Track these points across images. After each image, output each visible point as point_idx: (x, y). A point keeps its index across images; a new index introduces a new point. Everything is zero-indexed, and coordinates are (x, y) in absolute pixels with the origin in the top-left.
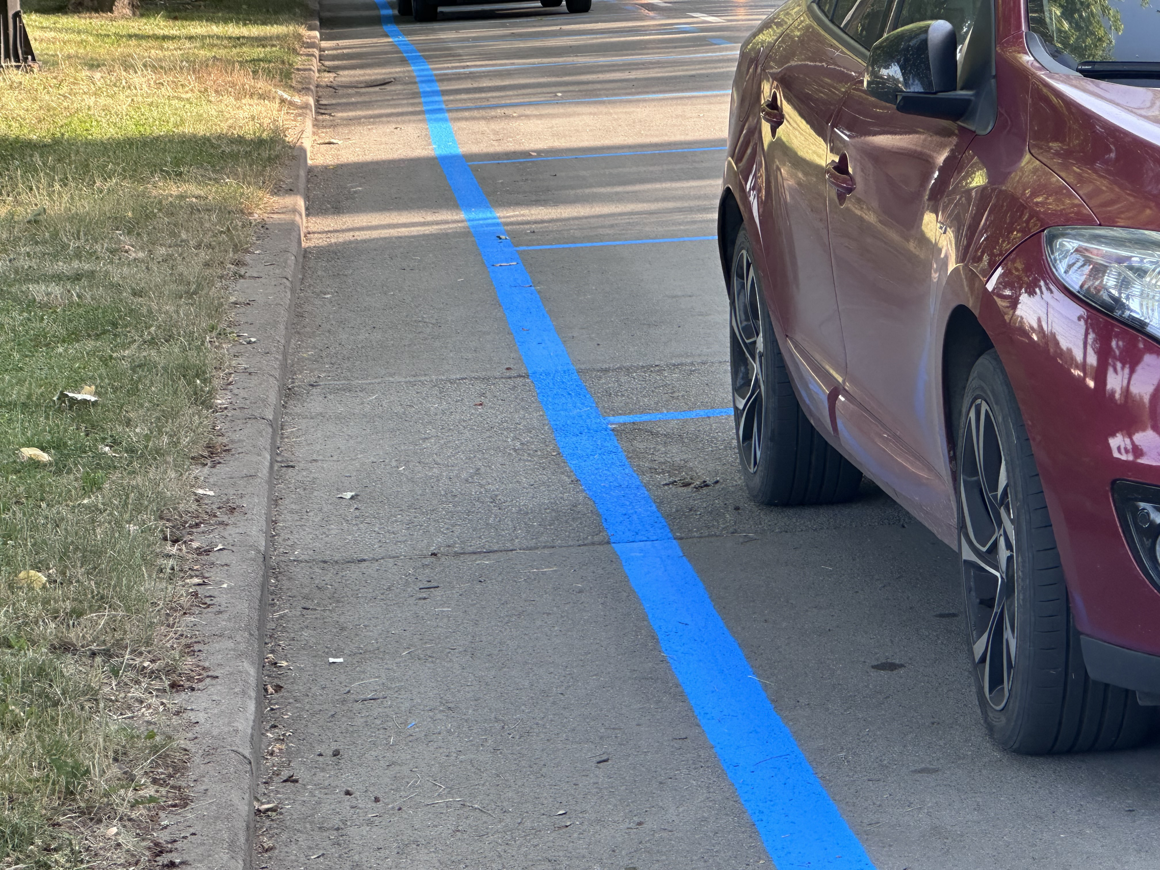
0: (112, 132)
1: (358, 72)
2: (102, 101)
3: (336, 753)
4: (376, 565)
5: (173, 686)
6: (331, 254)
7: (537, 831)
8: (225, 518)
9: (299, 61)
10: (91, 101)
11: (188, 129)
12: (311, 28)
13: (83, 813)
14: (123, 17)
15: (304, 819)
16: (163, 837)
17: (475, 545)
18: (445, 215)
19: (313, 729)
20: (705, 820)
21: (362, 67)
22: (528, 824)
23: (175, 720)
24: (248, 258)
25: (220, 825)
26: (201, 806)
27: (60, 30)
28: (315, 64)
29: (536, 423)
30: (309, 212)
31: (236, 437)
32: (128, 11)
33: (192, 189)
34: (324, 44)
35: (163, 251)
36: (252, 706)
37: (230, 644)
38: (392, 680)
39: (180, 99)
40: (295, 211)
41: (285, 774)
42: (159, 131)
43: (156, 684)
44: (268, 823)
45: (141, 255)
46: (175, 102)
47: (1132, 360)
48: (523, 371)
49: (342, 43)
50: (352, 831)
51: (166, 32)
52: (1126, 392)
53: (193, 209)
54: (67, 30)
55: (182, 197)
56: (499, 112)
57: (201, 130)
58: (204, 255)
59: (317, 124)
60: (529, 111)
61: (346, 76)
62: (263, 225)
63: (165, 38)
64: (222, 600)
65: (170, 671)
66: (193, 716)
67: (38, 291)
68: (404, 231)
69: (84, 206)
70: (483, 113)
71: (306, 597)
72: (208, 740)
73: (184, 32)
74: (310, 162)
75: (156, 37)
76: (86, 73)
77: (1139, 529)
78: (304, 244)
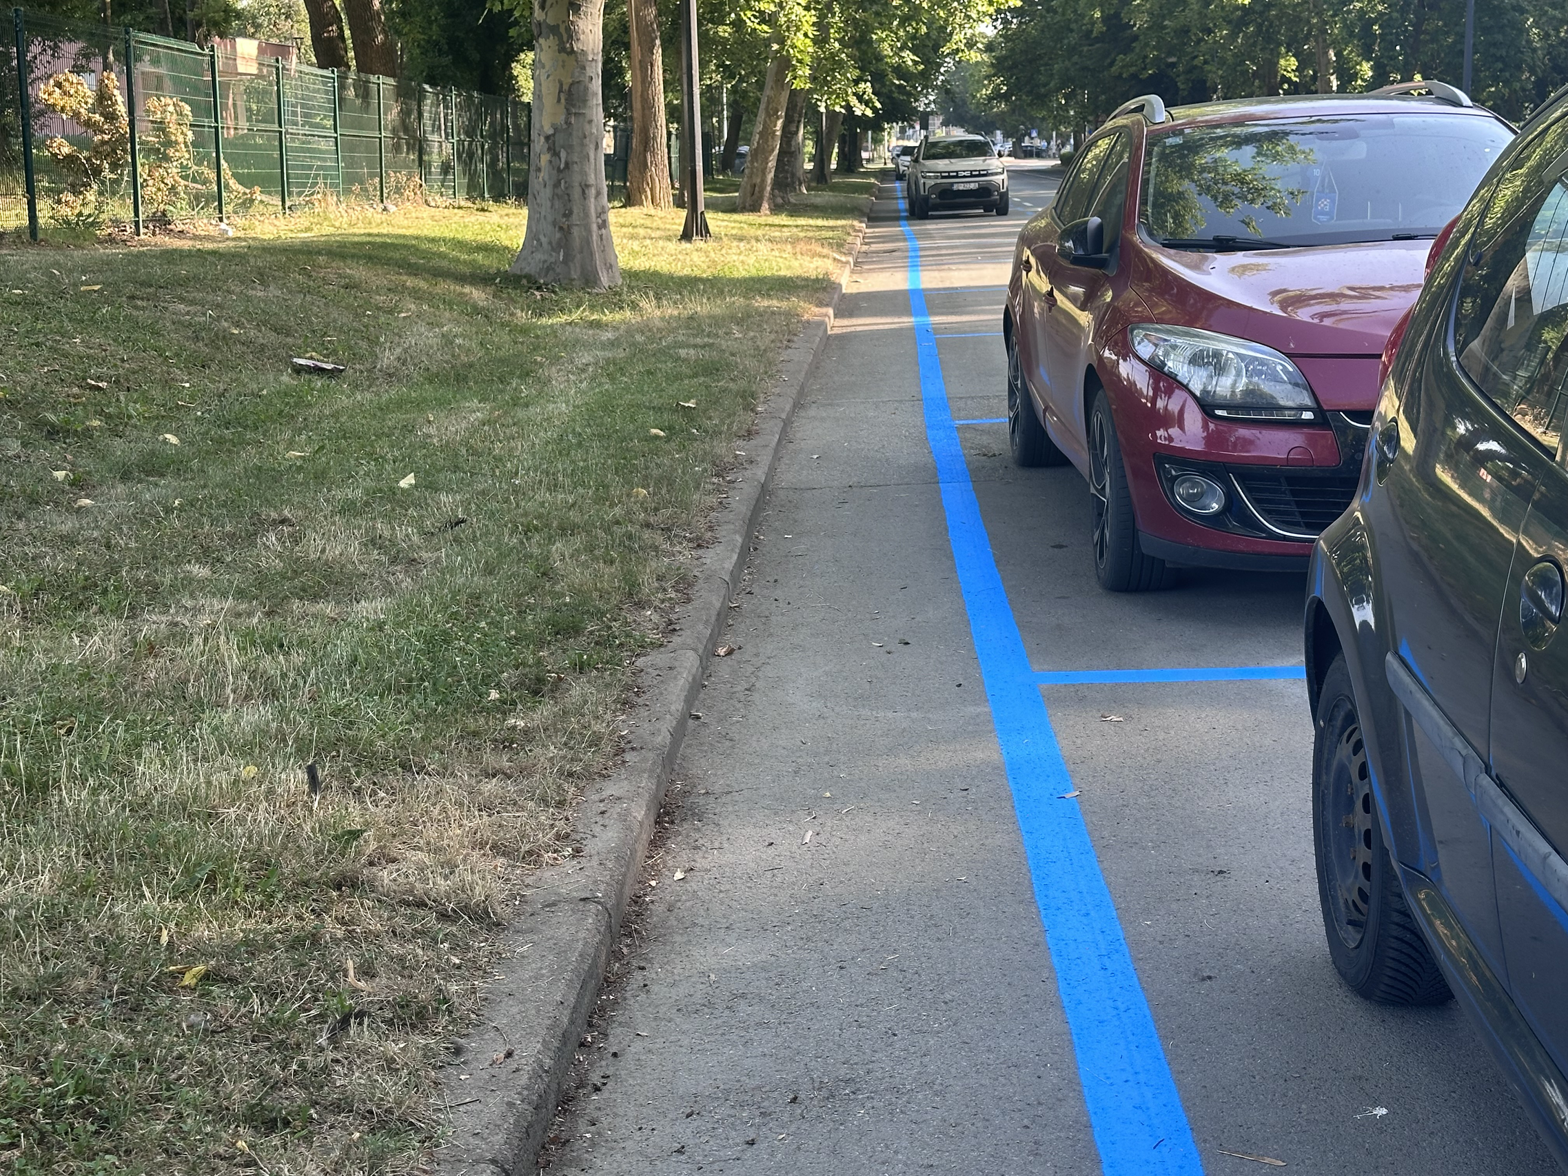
0: (744, 274)
1: (881, 245)
2: (741, 258)
3: (776, 581)
4: (820, 491)
5: (699, 546)
6: (843, 339)
7: (862, 621)
8: (747, 466)
9: (850, 239)
10: (735, 258)
11: (782, 273)
12: (861, 222)
13: (635, 604)
14: (766, 215)
15: (752, 611)
16: (673, 617)
17: (872, 482)
18: (905, 319)
19: (768, 569)
20: (946, 618)
21: (883, 242)
22: (859, 617)
23: (695, 562)
24: (795, 339)
25: (703, 612)
26: (696, 603)
27: (731, 222)
28: (858, 241)
29: (919, 424)
30: (836, 316)
31: (763, 427)
32: (768, 212)
33: (775, 303)
34: (867, 231)
35: (752, 334)
36: (735, 557)
37: (732, 527)
38: (812, 546)
39: (781, 257)
40: (826, 315)
41: (749, 589)
42: (768, 273)
43: (691, 545)
44: (734, 613)
45: (740, 336)
46: (778, 259)
47: (1169, 393)
48: (920, 398)
49: (876, 230)
50: (773, 618)
51: (786, 223)
52: (1166, 408)
53: (773, 313)
54: (735, 221)
55: (769, 307)
56: (946, 267)
57: (788, 274)
58: (773, 336)
59: (853, 272)
60: (961, 266)
61: (874, 247)
62: (808, 322)
63: (784, 226)
64: (734, 505)
65: (698, 538)
66: (704, 561)
67: (683, 352)
68: (881, 327)
69: (718, 311)
70: (938, 267)
71: (782, 506)
72: (709, 572)
73: (795, 223)
74: (844, 291)
75: (779, 226)
76: (735, 243)
77: (1166, 477)
78: (829, 333)
